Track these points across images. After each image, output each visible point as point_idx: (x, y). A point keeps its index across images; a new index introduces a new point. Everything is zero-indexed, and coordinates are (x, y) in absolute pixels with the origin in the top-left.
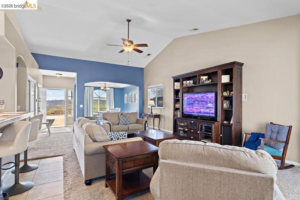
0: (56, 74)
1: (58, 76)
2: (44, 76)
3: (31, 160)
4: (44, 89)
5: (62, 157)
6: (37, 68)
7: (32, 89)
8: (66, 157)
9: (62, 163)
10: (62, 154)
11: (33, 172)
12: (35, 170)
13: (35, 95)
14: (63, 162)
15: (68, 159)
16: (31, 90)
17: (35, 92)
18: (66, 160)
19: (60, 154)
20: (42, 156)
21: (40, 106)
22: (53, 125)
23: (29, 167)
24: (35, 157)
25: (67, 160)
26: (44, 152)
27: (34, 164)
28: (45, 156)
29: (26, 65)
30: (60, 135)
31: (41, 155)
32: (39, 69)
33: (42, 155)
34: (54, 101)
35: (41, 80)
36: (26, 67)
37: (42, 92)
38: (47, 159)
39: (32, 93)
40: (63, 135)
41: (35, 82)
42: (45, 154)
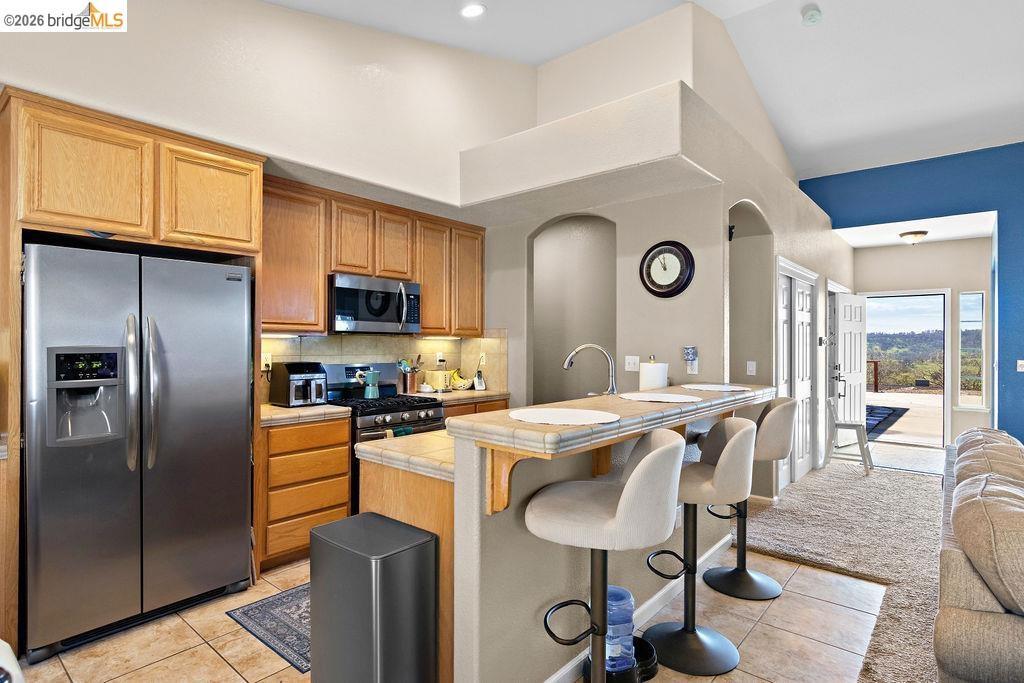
0: (902, 235)
1: (910, 240)
2: (855, 250)
3: (770, 555)
4: (858, 300)
5: (881, 590)
6: (824, 227)
7: (802, 303)
8: (902, 600)
9: (873, 621)
10: (884, 574)
11: (757, 607)
12: (767, 604)
13: (813, 324)
14: (879, 618)
15: (904, 615)
16: (797, 308)
17: (813, 311)
18: (891, 616)
19: (875, 573)
20: (805, 555)
21: (840, 361)
22: (893, 432)
23: (750, 581)
24: (787, 549)
25: (897, 615)
26: (822, 538)
27: (772, 574)
28: (819, 558)
29: (771, 227)
30: (909, 483)
31: (806, 547)
32: (834, 228)
33: (809, 550)
34: (933, 335)
35: (846, 268)
36: (769, 232)
37: (848, 309)
38: (820, 574)
39: (802, 317)
40: (924, 486)
41: (814, 276)
42: (820, 550)
